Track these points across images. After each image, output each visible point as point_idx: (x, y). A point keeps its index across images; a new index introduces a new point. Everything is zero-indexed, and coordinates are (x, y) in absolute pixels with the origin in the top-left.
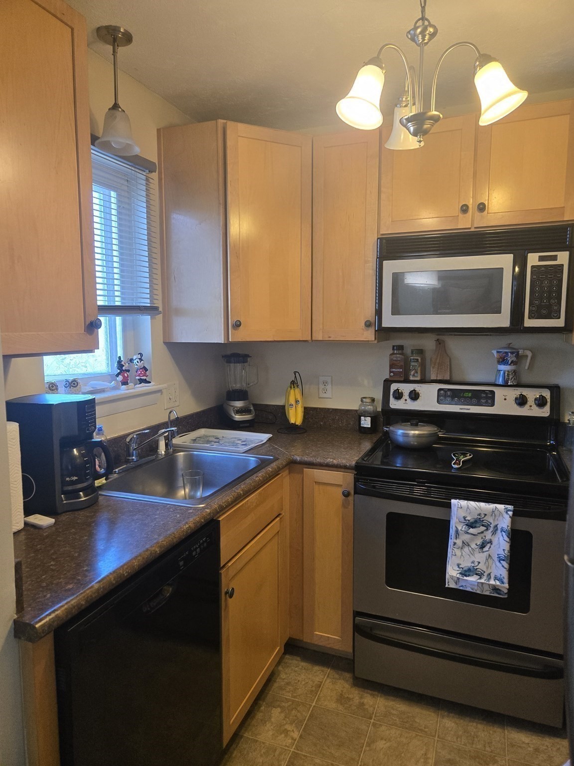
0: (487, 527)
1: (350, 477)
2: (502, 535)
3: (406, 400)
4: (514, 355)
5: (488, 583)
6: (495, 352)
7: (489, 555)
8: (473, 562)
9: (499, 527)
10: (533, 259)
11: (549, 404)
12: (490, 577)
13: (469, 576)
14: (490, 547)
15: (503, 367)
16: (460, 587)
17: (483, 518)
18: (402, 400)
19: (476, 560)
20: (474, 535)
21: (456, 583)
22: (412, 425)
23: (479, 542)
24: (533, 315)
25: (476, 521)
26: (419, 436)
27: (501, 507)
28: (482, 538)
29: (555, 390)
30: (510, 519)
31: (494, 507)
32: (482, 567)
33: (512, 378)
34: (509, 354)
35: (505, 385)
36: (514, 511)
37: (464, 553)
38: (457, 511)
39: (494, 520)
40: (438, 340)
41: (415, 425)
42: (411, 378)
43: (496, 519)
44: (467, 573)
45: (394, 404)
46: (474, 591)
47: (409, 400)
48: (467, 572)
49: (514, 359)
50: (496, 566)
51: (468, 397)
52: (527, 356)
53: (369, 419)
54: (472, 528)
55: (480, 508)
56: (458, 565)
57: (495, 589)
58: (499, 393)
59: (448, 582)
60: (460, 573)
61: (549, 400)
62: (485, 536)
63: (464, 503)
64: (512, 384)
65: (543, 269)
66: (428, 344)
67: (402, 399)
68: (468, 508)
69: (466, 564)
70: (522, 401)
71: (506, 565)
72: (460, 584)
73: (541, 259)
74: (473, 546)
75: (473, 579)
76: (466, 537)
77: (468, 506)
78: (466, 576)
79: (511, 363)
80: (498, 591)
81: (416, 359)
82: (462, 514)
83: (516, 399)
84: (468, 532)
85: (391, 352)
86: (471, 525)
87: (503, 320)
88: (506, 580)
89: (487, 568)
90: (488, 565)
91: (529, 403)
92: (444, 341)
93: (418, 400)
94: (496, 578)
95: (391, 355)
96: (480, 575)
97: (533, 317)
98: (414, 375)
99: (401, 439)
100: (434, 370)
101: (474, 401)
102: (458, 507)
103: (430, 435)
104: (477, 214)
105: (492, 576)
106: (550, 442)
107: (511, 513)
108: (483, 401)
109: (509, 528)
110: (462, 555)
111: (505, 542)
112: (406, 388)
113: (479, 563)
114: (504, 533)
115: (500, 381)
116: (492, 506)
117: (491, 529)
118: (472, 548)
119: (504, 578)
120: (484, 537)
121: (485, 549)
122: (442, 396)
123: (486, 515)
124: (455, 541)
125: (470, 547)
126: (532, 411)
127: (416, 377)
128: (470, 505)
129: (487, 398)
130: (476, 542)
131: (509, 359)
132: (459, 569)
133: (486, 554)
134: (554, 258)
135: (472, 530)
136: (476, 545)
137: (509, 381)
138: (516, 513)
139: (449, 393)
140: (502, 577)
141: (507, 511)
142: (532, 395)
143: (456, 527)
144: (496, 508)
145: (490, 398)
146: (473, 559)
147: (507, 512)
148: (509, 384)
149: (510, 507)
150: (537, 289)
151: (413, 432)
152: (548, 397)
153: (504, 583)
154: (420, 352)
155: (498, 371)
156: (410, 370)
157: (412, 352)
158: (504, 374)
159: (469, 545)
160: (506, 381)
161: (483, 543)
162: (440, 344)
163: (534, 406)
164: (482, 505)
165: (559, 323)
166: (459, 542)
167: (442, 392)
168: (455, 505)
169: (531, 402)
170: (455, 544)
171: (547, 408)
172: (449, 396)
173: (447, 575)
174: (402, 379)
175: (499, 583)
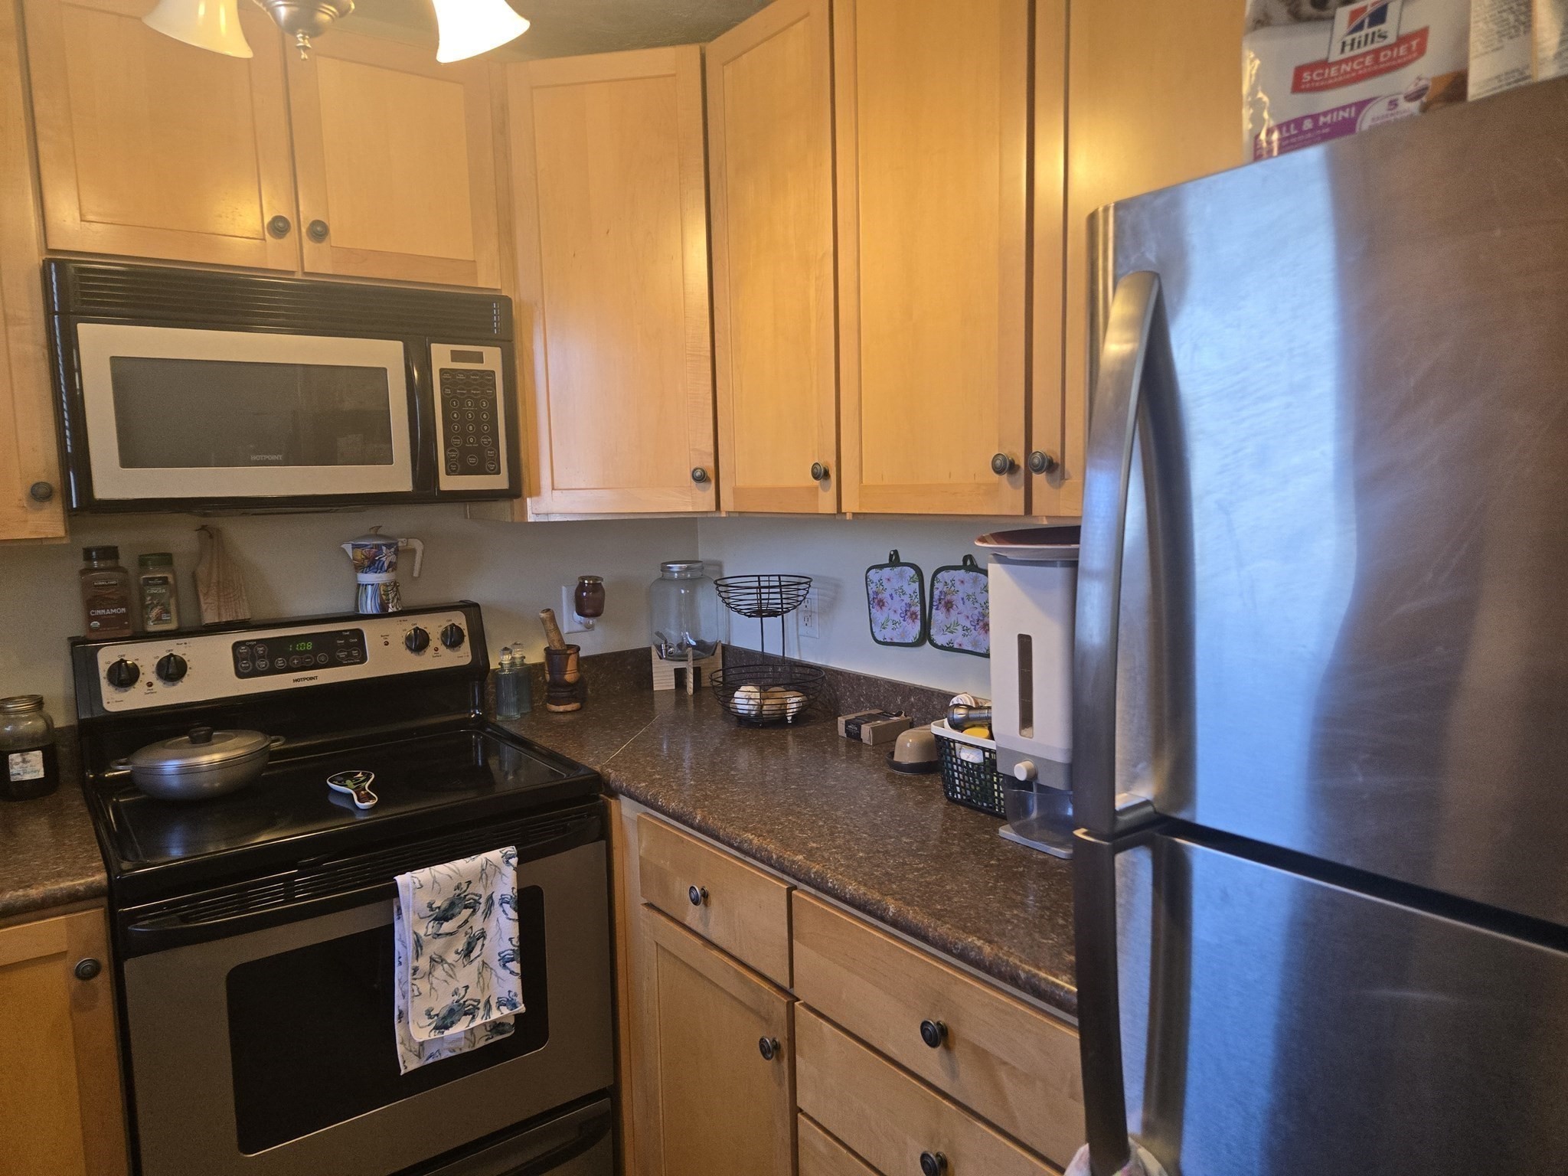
0: (473, 907)
1: (92, 921)
2: (504, 911)
3: (150, 684)
4: (393, 550)
5: (488, 1020)
6: (348, 548)
7: (484, 963)
8: (456, 993)
9: (496, 898)
10: (441, 355)
11: (467, 639)
12: (490, 1006)
13: (453, 1023)
14: (483, 945)
15: (368, 578)
16: (427, 1060)
17: (465, 891)
18: (140, 686)
19: (461, 985)
20: (451, 934)
21: (419, 1056)
22: (195, 741)
23: (461, 945)
24: (454, 468)
25: (452, 904)
26: (224, 764)
27: (495, 855)
28: (466, 934)
29: (471, 609)
30: (515, 873)
31: (484, 860)
32: (474, 993)
33: (393, 598)
34: (384, 548)
35: (383, 614)
36: (519, 855)
37: (435, 981)
38: (414, 898)
39: (485, 887)
40: (203, 528)
41: (204, 740)
42: (152, 627)
43: (489, 882)
44: (449, 1021)
45: (115, 701)
46: (458, 1052)
47: (158, 684)
48: (444, 1023)
49: (393, 558)
50: (498, 977)
51: (306, 651)
52: (414, 551)
53: (36, 758)
54: (447, 920)
55: (458, 873)
56: (428, 1014)
57: (497, 1027)
58: (372, 632)
59: (404, 1062)
60: (436, 1028)
61: (466, 632)
62: (471, 927)
63: (423, 874)
64: (395, 610)
65: (461, 377)
67: (137, 685)
68: (435, 881)
69: (442, 1003)
70: (418, 642)
71: (515, 966)
72: (427, 1054)
73: (456, 356)
74: (451, 957)
75: (460, 1027)
76: (434, 947)
77: (434, 877)
78: (447, 1028)
79: (388, 567)
80: (501, 1028)
81: (160, 578)
82: (424, 898)
83: (408, 638)
84: (440, 932)
85: (81, 564)
86: (443, 916)
87: (397, 476)
88: (519, 999)
89: (483, 990)
90: (484, 984)
91: (433, 644)
92: (218, 530)
93: (185, 679)
94: (500, 1004)
95: (83, 572)
96: (472, 1013)
97: (455, 471)
98: (158, 619)
99: (175, 782)
100: (209, 600)
101: (322, 657)
102: (414, 889)
103: (252, 756)
104: (308, 245)
105: (493, 1002)
106: (475, 713)
107: (514, 861)
108: (342, 655)
109: (515, 891)
110: (432, 988)
111: (511, 921)
112: (146, 656)
113: (467, 987)
114: (507, 907)
115: (369, 606)
116: (479, 859)
117: (482, 907)
118: (449, 964)
119: (516, 995)
120: (470, 931)
121: (473, 955)
122: (246, 662)
123: (469, 882)
124: (416, 964)
125: (446, 963)
126: (439, 658)
127: (166, 622)
128: (437, 875)
129: (348, 646)
130: (454, 949)
131: (384, 559)
132: (431, 1021)
133: (477, 963)
134: (479, 357)
135: (447, 927)
136: (457, 953)
137: (390, 605)
138: (523, 858)
139: (260, 650)
140: (511, 994)
141: (507, 858)
142: (434, 626)
143: (415, 933)
144: (487, 860)
145: (353, 648)
146: (455, 984)
147: (507, 862)
148: (390, 611)
149: (511, 850)
150: (455, 415)
151: (205, 760)
152: (464, 626)
153: (515, 1006)
154: (166, 559)
155: (360, 587)
156: (144, 607)
157: (143, 562)
158: (374, 592)
159: (443, 961)
160: (383, 606)
161: (469, 944)
162: (209, 534)
163: (442, 648)
164: (460, 864)
165: (499, 481)
166: (423, 963)
167: (243, 649)
168: (407, 886)
169: (435, 640)
170: (415, 970)
171: (466, 646)
172: (262, 657)
173: (400, 1049)
174: (127, 633)
175: (505, 1011)
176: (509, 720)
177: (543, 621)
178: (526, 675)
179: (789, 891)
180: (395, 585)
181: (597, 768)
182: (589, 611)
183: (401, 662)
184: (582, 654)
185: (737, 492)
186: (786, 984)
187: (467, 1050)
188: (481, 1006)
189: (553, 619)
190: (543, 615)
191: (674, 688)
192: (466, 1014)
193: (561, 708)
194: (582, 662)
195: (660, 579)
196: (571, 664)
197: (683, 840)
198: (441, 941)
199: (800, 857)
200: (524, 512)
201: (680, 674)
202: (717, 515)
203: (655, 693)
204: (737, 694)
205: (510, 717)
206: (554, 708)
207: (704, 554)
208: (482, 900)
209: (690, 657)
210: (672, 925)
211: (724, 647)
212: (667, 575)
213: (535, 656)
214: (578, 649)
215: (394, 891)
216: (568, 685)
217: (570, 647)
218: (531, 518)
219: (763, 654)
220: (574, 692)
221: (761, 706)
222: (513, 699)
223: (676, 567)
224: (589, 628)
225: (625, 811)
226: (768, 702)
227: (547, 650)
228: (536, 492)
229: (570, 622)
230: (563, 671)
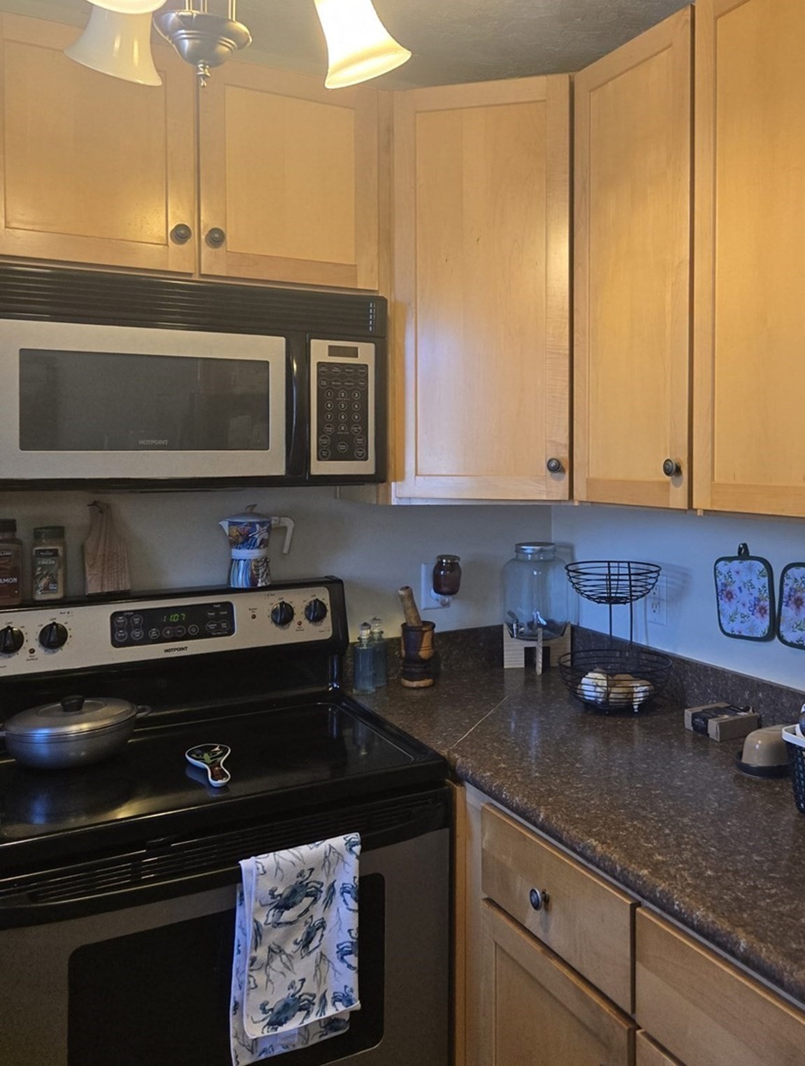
0: (315, 895)
2: (344, 901)
3: (32, 651)
4: (265, 528)
5: (323, 1017)
6: (225, 524)
7: (322, 954)
8: (292, 986)
9: (338, 886)
10: (320, 350)
11: (329, 614)
12: (326, 1001)
13: (287, 1019)
14: (322, 935)
15: (240, 553)
16: (260, 1055)
17: (307, 879)
18: (23, 652)
19: (297, 978)
20: (291, 923)
21: (252, 1051)
22: (67, 709)
23: (300, 935)
24: (324, 454)
25: (294, 892)
26: (92, 734)
27: (338, 842)
28: (306, 923)
29: (334, 585)
30: (357, 861)
31: (328, 847)
32: (310, 987)
33: (263, 573)
34: (258, 526)
35: (253, 588)
36: (362, 842)
37: (272, 973)
38: (257, 884)
39: (328, 875)
40: (95, 503)
41: (74, 709)
42: (39, 596)
43: (332, 870)
44: (283, 1016)
46: (291, 1049)
47: (40, 651)
48: (278, 1019)
49: (265, 536)
50: (336, 971)
51: (181, 622)
52: (285, 528)
54: (288, 908)
55: (301, 859)
56: (263, 1008)
57: (332, 1023)
58: (241, 606)
59: (237, 1057)
60: (269, 1024)
61: (328, 608)
62: (312, 917)
63: (267, 860)
64: (264, 584)
65: (336, 369)
66: (74, 513)
67: (20, 651)
68: (278, 868)
69: (277, 997)
70: (283, 616)
71: (353, 960)
72: (260, 1049)
73: (333, 351)
74: (290, 948)
75: (292, 1025)
76: (273, 937)
77: (278, 863)
78: (281, 1024)
79: (260, 544)
80: (336, 1024)
81: (50, 550)
82: (267, 885)
83: (274, 612)
84: (281, 920)
86: (284, 904)
87: (272, 462)
88: (355, 995)
89: (319, 986)
90: (321, 977)
91: (297, 618)
92: (108, 506)
93: (65, 646)
94: (336, 999)
96: (307, 1009)
97: (324, 457)
98: (46, 589)
99: (43, 751)
100: (95, 572)
101: (193, 629)
102: (258, 875)
104: (206, 250)
105: (329, 997)
106: (332, 686)
107: (357, 849)
108: (212, 626)
109: (357, 880)
110: (268, 980)
111: (351, 912)
112: (30, 623)
113: (303, 980)
114: (347, 896)
115: (240, 580)
116: (324, 846)
117: (323, 896)
118: (287, 955)
119: (352, 990)
120: (309, 920)
121: (312, 946)
122: (122, 633)
123: (312, 870)
124: (254, 954)
125: (285, 953)
126: (303, 632)
127: (53, 591)
128: (281, 860)
129: (217, 618)
130: (293, 939)
131: (257, 536)
132: (265, 1016)
133: (314, 955)
134: (354, 352)
135: (288, 915)
136: (296, 943)
137: (260, 580)
138: (366, 845)
139: (136, 620)
140: (348, 989)
141: (350, 845)
142: (299, 600)
143: (255, 921)
144: (331, 847)
145: (223, 620)
146: (291, 977)
147: (351, 850)
148: (259, 585)
149: (354, 836)
150: (329, 405)
151: (74, 728)
152: (327, 602)
153: (350, 1002)
154: (58, 532)
155: (233, 562)
156: (34, 577)
157: (37, 535)
158: (246, 566)
159: (281, 951)
160: (253, 580)
161: (308, 933)
162: (101, 511)
163: (306, 623)
164: (304, 850)
165: (366, 467)
166: (262, 953)
167: (120, 619)
168: (251, 872)
169: (299, 614)
170: (253, 960)
171: (327, 622)
172: (137, 627)
173: (233, 1043)
174: (16, 601)
175: (341, 1007)
176: (364, 693)
177: (402, 598)
178: (383, 649)
179: (633, 907)
180: (266, 560)
181: (444, 753)
182: (445, 589)
183: (267, 635)
184: (436, 630)
185: (590, 483)
186: (628, 1009)
187: (299, 1047)
188: (316, 1001)
189: (411, 596)
190: (402, 593)
191: (523, 666)
192: (301, 1009)
193: (415, 684)
194: (437, 638)
195: (514, 560)
196: (426, 641)
197: (525, 838)
198: (281, 931)
199: (645, 872)
200: (388, 495)
201: (530, 654)
202: (570, 504)
203: (505, 671)
204: (584, 680)
205: (366, 691)
206: (407, 683)
207: (557, 535)
208: (324, 889)
209: (540, 637)
210: (511, 925)
211: (574, 629)
212: (521, 556)
213: (393, 631)
214: (434, 626)
215: (237, 876)
216: (422, 661)
217: (426, 623)
218: (394, 502)
219: (611, 638)
220: (429, 668)
221: (608, 693)
222: (370, 673)
223: (529, 549)
224: (445, 605)
225: (470, 799)
226: (615, 690)
227: (404, 626)
228: (401, 477)
229: (427, 600)
230: (418, 648)
